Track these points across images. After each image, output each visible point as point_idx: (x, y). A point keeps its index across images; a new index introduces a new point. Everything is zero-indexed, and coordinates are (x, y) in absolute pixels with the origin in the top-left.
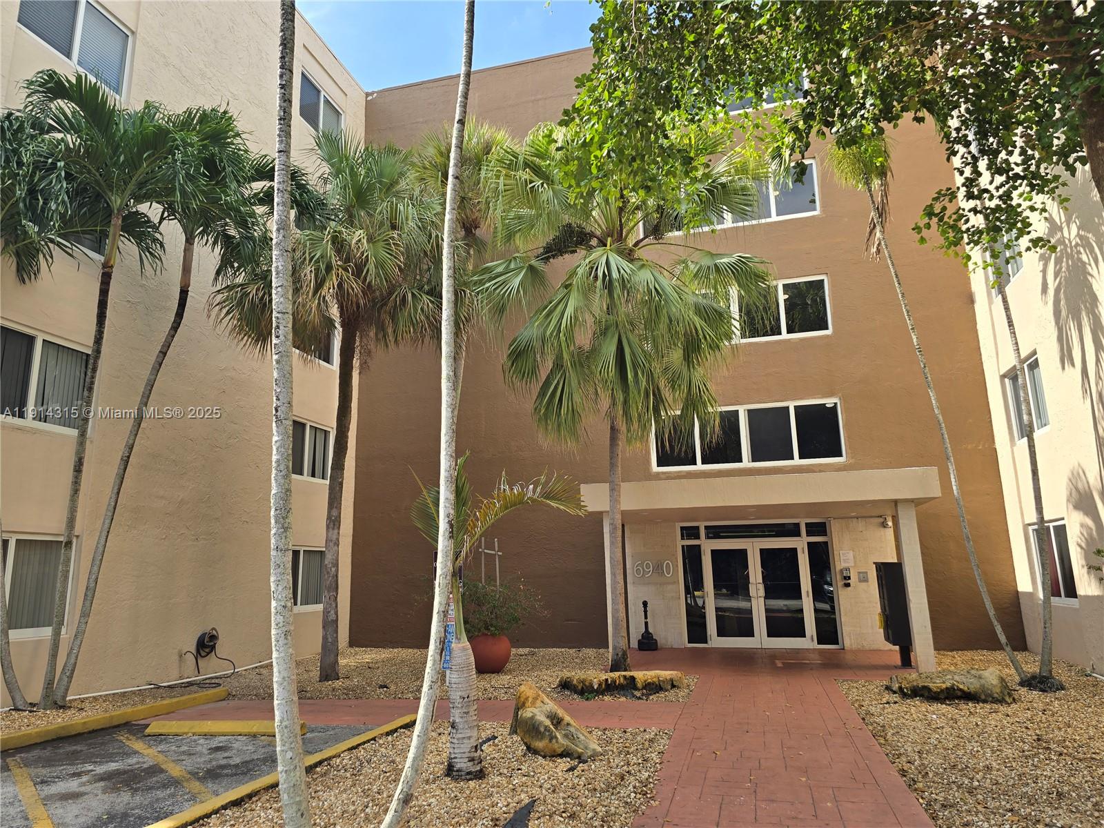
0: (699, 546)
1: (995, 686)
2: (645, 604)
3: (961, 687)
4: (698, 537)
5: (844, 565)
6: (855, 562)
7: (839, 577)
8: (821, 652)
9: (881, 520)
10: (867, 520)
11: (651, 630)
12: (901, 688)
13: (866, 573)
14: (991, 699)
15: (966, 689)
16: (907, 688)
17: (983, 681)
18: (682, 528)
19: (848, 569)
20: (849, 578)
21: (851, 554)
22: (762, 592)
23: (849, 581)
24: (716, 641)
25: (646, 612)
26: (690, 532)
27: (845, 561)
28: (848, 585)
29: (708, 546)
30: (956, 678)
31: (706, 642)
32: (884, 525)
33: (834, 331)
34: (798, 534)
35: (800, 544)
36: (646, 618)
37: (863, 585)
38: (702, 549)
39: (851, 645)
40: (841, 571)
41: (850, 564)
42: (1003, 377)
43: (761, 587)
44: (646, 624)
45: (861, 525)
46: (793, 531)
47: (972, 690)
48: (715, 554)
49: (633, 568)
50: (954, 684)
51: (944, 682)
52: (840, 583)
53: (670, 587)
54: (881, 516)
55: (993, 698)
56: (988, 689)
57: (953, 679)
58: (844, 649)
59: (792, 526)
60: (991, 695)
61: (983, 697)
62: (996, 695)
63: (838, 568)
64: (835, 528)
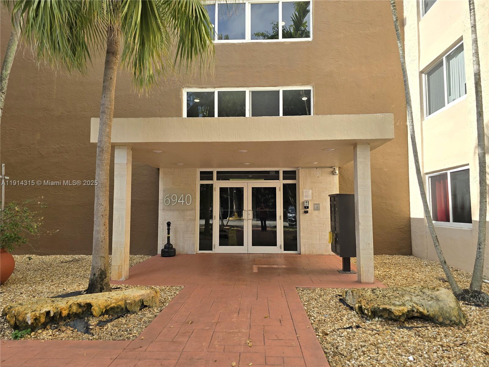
0: (212, 185)
1: (453, 309)
2: (169, 224)
3: (421, 309)
4: (211, 179)
5: (305, 199)
6: (312, 198)
7: (301, 207)
8: (286, 256)
9: (332, 170)
10: (323, 169)
11: (171, 242)
12: (360, 308)
13: (319, 204)
14: (448, 322)
15: (425, 312)
16: (367, 310)
17: (441, 304)
18: (201, 173)
19: (307, 202)
20: (308, 207)
21: (311, 191)
22: (251, 216)
23: (307, 210)
24: (218, 249)
25: (169, 230)
26: (207, 175)
27: (306, 196)
28: (306, 212)
29: (218, 185)
30: (415, 299)
31: (211, 250)
32: (333, 173)
33: (313, 39)
34: (278, 178)
35: (278, 185)
36: (169, 233)
37: (316, 212)
38: (214, 186)
39: (305, 251)
40: (303, 203)
41: (309, 198)
42: (421, 72)
43: (251, 213)
44: (169, 238)
45: (318, 172)
46: (275, 176)
47: (431, 313)
48: (223, 190)
49: (163, 199)
50: (413, 307)
51: (404, 305)
52: (302, 211)
53: (189, 212)
54: (332, 167)
55: (451, 321)
56: (447, 312)
57: (411, 301)
58: (300, 254)
59: (274, 173)
60: (449, 318)
61: (441, 320)
62: (454, 318)
63: (301, 201)
64: (302, 174)
